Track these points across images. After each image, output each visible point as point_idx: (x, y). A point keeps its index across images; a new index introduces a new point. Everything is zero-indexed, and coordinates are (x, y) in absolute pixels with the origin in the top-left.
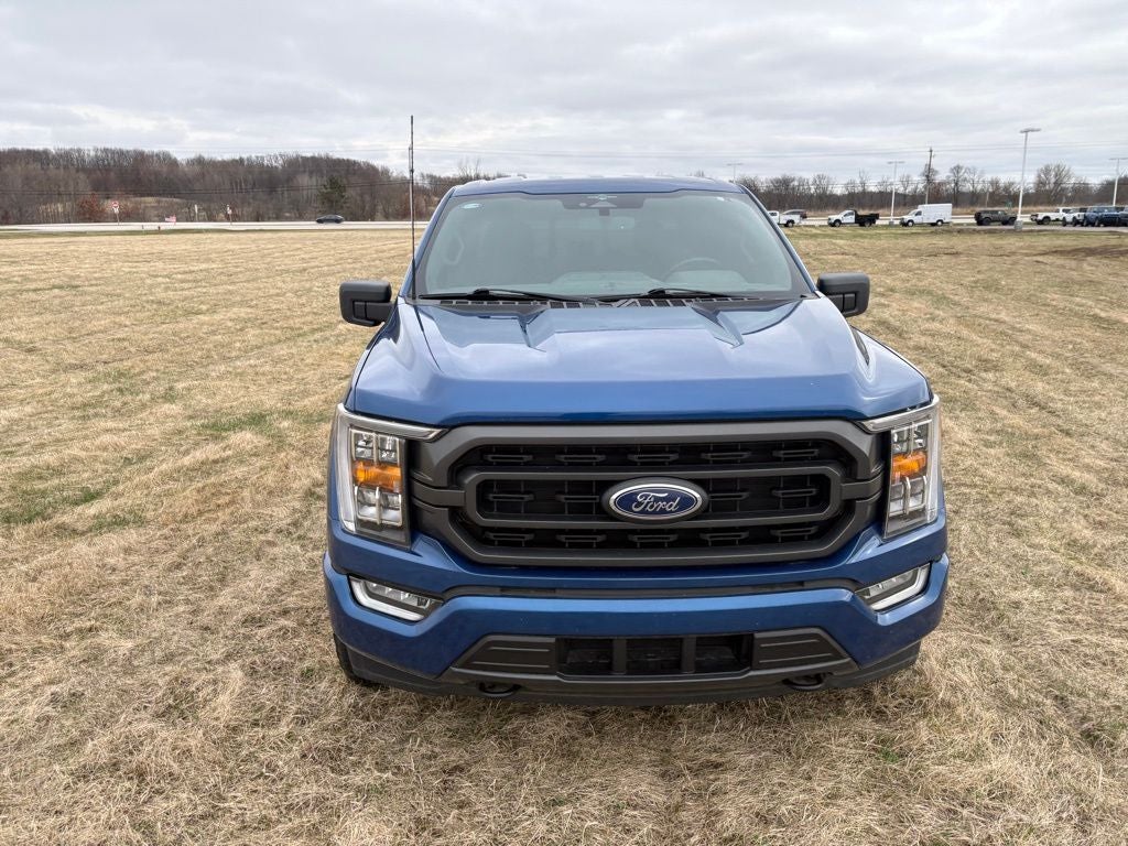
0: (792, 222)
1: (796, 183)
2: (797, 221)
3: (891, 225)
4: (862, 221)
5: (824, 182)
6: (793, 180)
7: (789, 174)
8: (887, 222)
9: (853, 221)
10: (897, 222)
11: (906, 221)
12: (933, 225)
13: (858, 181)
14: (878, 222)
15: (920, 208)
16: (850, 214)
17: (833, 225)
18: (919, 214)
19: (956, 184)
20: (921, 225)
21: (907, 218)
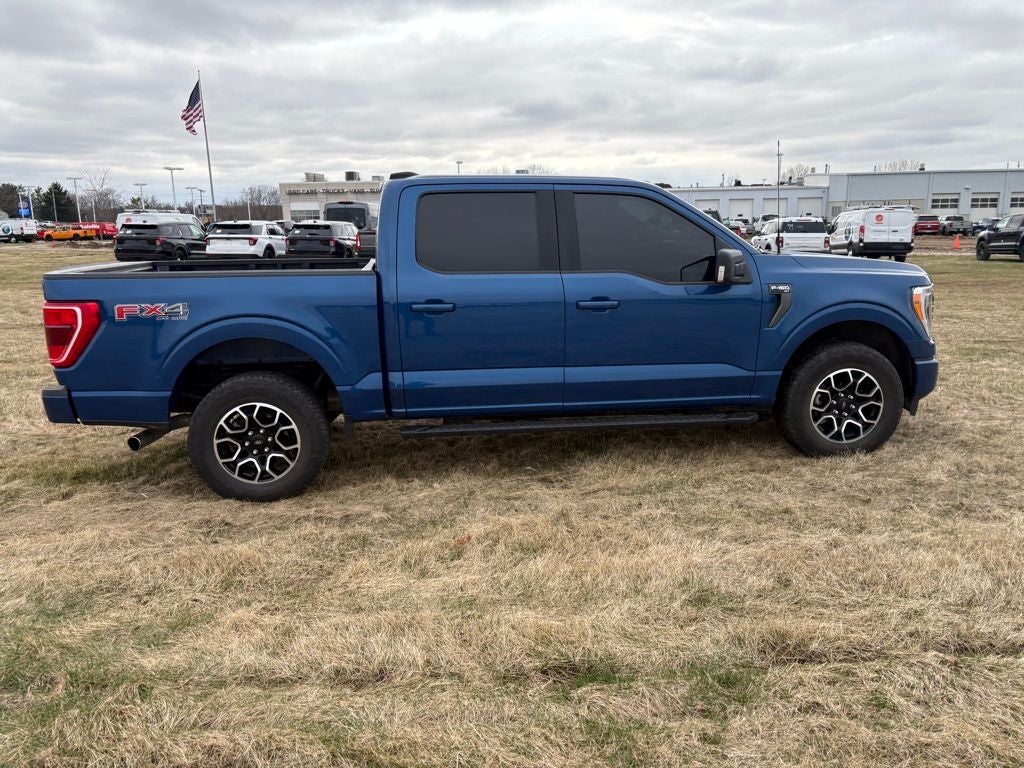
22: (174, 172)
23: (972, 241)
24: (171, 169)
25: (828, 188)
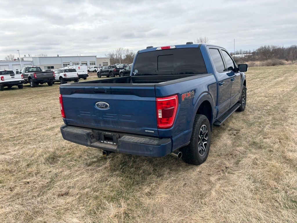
23: (96, 74)
25: (33, 61)
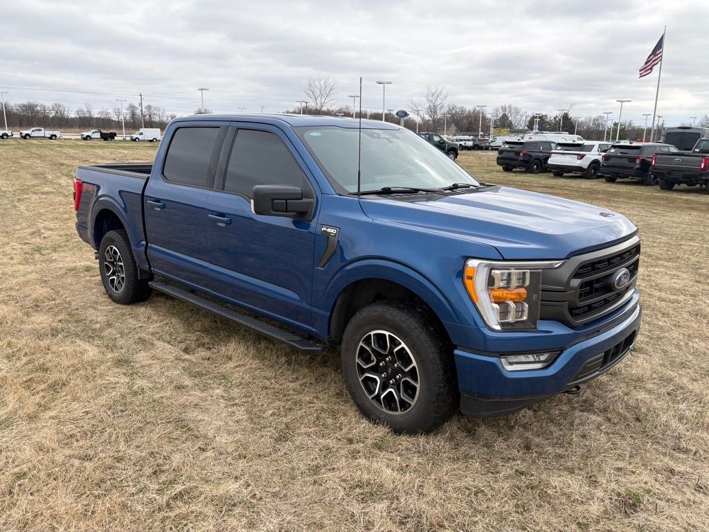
0: (55, 136)
1: (39, 108)
2: (58, 136)
3: (124, 140)
4: (105, 137)
5: (62, 110)
6: (37, 106)
7: (32, 101)
8: (122, 139)
9: (99, 137)
10: (128, 139)
11: (134, 138)
12: (151, 141)
13: (85, 110)
14: (116, 138)
15: (142, 130)
16: (96, 132)
17: (85, 139)
18: (141, 134)
19: (150, 116)
20: (144, 141)
21: (135, 136)
22: (623, 103)
24: (622, 102)
